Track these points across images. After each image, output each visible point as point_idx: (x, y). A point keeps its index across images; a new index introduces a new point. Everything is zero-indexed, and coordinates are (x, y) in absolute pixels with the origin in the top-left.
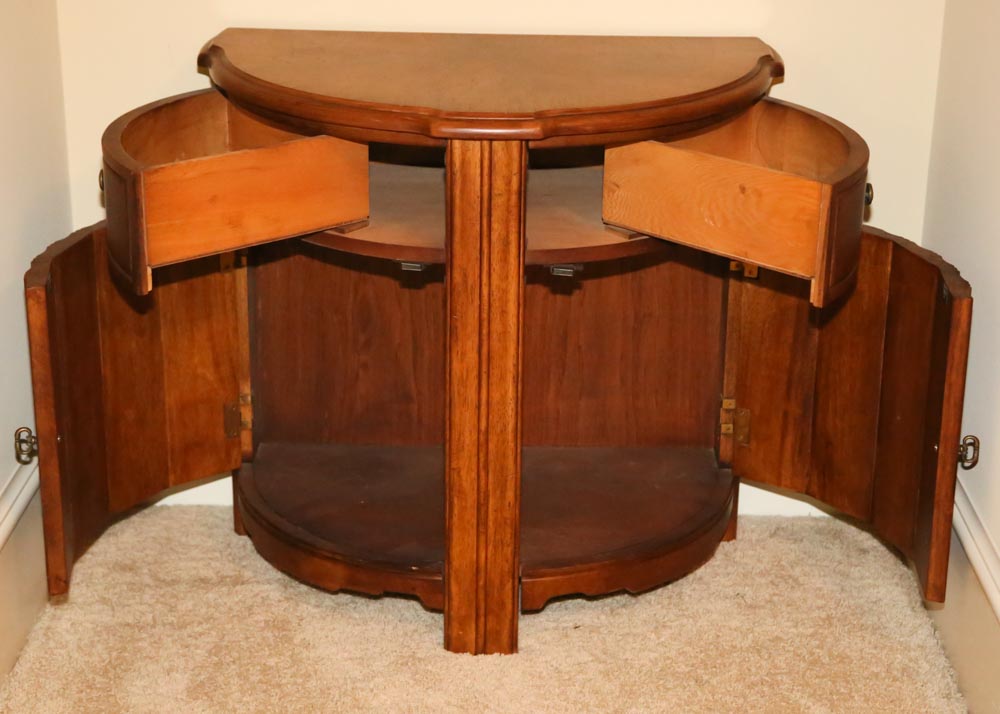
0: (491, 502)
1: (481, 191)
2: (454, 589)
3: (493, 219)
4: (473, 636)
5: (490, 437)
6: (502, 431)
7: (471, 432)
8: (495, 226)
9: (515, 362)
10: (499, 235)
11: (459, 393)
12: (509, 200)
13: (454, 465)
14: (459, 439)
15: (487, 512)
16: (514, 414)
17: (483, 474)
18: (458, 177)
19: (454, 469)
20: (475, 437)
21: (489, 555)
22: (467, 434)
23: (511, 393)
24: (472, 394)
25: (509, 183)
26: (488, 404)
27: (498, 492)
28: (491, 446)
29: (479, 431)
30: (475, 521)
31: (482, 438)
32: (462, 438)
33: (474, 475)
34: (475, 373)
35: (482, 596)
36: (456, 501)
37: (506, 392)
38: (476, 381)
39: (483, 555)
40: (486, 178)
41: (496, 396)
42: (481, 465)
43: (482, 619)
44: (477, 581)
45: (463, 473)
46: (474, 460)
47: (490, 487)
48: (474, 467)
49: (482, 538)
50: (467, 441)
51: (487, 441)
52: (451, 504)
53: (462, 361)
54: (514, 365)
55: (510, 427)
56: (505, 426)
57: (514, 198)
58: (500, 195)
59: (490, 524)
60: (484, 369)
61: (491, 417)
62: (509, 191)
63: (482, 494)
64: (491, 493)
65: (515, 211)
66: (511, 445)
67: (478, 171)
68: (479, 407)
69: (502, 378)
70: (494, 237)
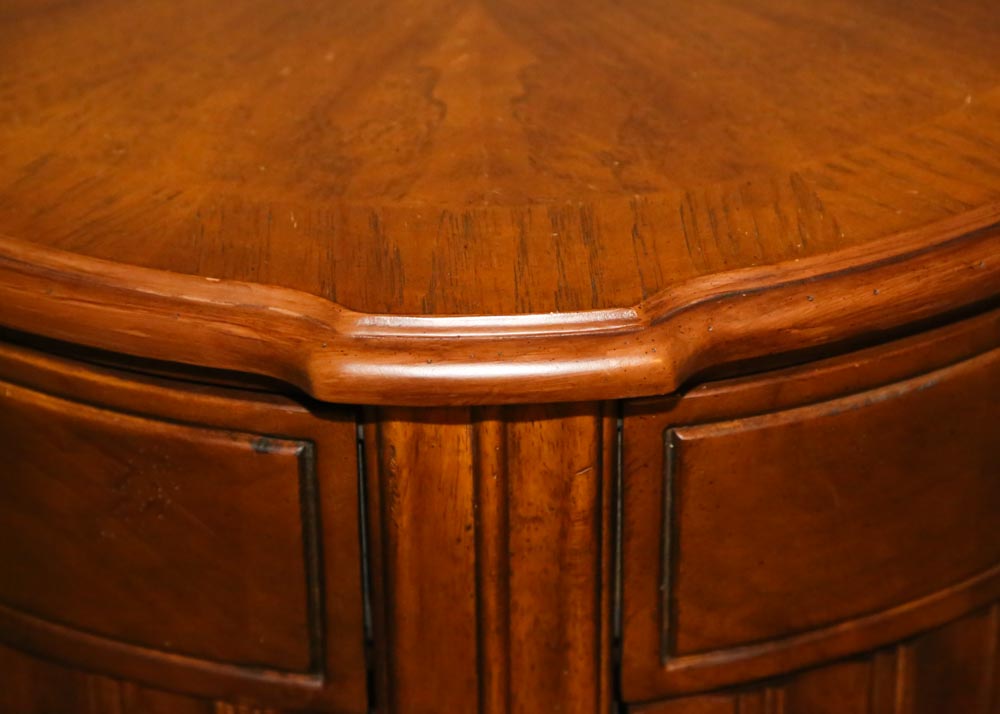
1: (478, 514)
3: (515, 582)
8: (523, 599)
10: (537, 622)
12: (564, 535)
18: (404, 483)
25: (563, 491)
40: (491, 482)
57: (580, 531)
58: (536, 519)
62: (564, 513)
65: (583, 563)
67: (466, 459)
70: (522, 626)
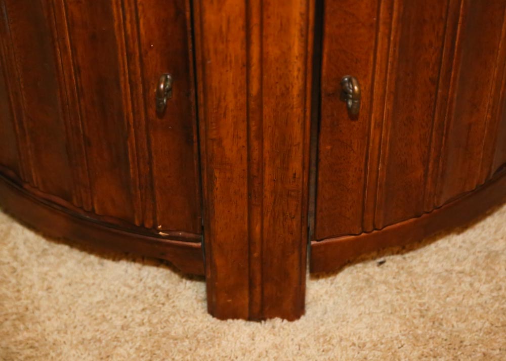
0: (268, 172)
2: (219, 262)
4: (246, 301)
5: (265, 99)
6: (282, 94)
7: (236, 96)
9: (303, 10)
11: (216, 52)
13: (213, 135)
14: (218, 106)
15: (262, 183)
16: (301, 75)
17: (255, 144)
19: (213, 140)
20: (242, 99)
21: (266, 224)
22: (230, 98)
23: (297, 49)
24: (236, 49)
26: (262, 60)
27: (278, 162)
28: (267, 110)
29: (248, 94)
30: (245, 190)
31: (253, 104)
32: (223, 104)
33: (243, 142)
34: (241, 22)
35: (256, 267)
36: (217, 174)
37: (290, 49)
38: (242, 34)
39: (257, 229)
41: (273, 51)
42: (252, 134)
43: (258, 289)
44: (250, 252)
45: (227, 142)
46: (243, 126)
47: (266, 155)
48: (242, 134)
49: (256, 212)
50: (231, 106)
51: (261, 107)
52: (211, 176)
53: (220, 10)
54: (301, 14)
55: (296, 91)
56: (288, 89)
59: (267, 194)
60: (255, 20)
61: (265, 77)
63: (255, 167)
64: (267, 163)
66: (298, 111)
68: (248, 65)
69: (284, 29)
